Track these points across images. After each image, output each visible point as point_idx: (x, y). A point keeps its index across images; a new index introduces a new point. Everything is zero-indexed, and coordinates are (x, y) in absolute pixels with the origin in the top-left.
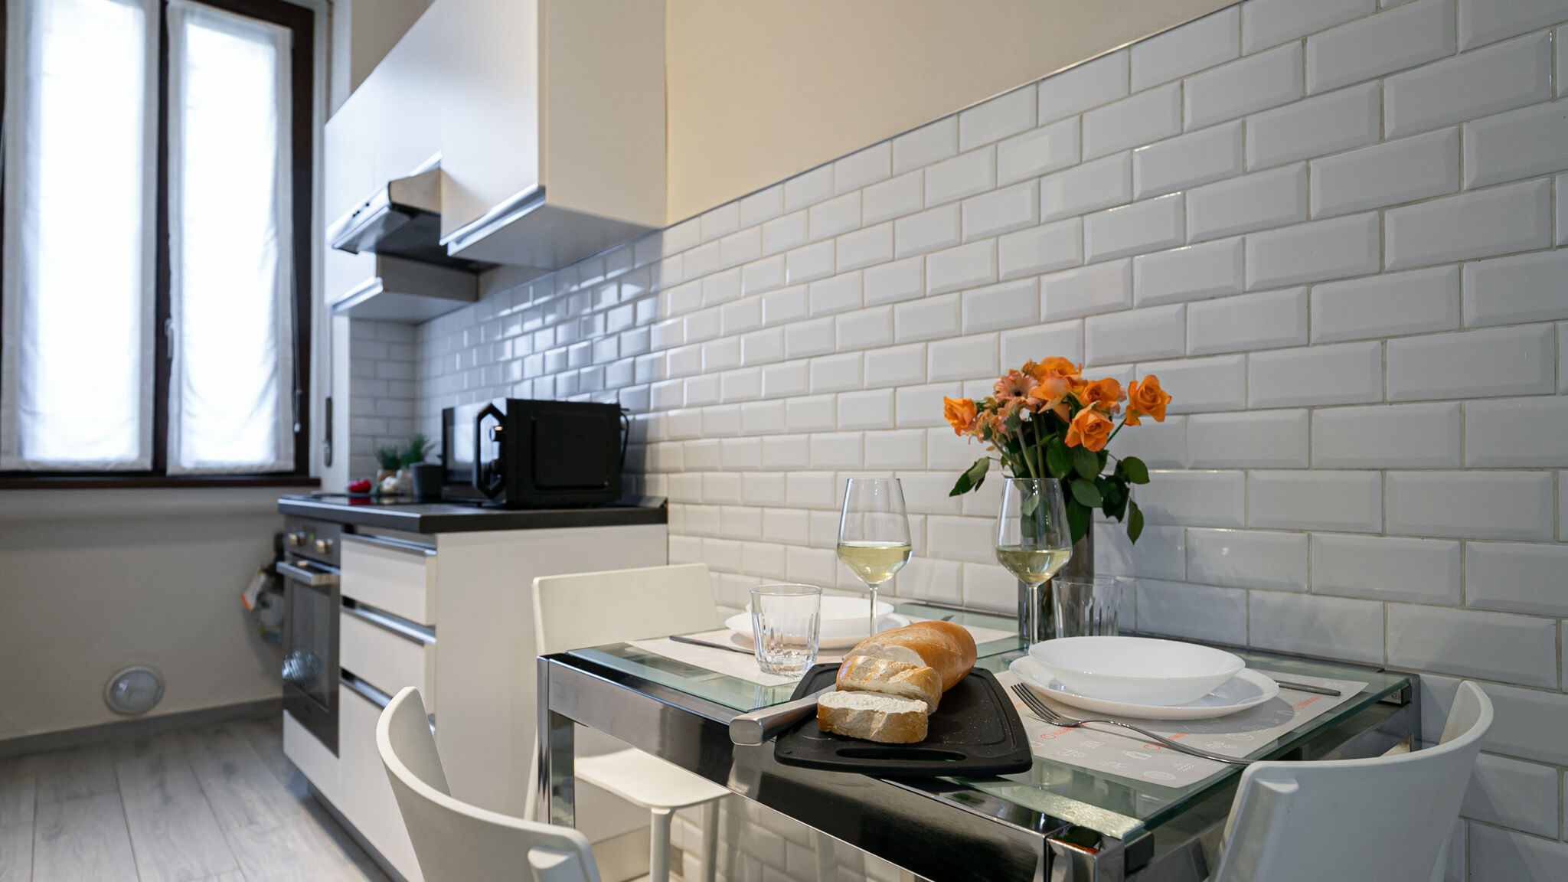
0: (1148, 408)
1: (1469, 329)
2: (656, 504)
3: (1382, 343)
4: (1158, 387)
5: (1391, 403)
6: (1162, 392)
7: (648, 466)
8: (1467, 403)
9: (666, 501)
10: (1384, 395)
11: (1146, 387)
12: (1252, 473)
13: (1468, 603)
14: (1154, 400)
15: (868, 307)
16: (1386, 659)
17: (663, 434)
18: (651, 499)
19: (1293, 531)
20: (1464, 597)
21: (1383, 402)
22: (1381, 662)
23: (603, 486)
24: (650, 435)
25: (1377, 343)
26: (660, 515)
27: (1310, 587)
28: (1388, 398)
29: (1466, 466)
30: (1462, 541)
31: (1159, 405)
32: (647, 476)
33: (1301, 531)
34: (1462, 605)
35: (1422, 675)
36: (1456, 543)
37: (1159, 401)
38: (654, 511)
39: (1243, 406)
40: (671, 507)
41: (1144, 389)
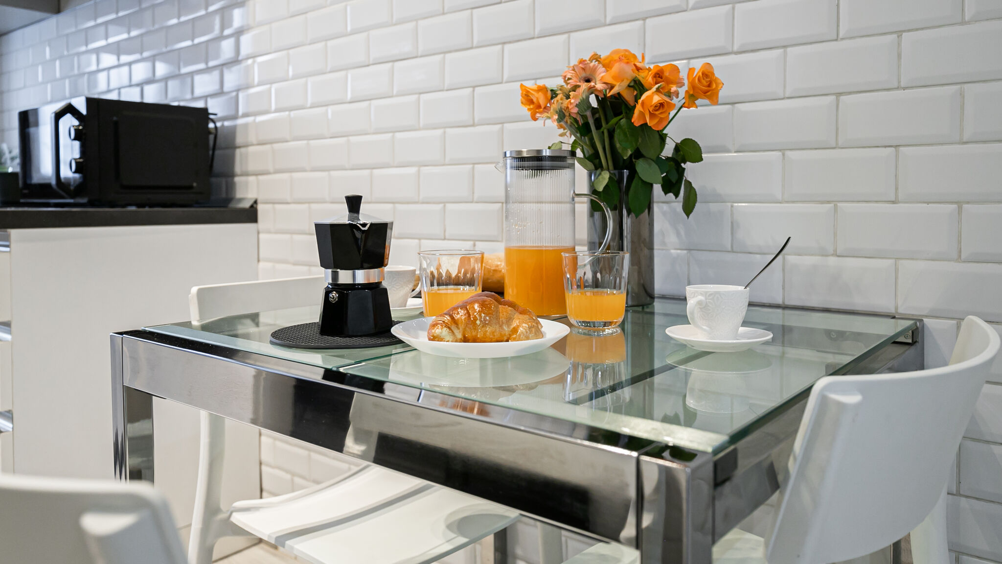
0: (705, 92)
1: (968, 23)
2: (246, 205)
3: (898, 37)
4: (713, 74)
5: (904, 89)
6: (716, 78)
7: (238, 169)
8: (966, 86)
9: (256, 202)
10: (899, 82)
11: (703, 74)
12: (788, 153)
13: (963, 257)
14: (709, 86)
15: (446, 13)
16: (896, 308)
17: (252, 138)
18: (240, 200)
19: (822, 202)
20: (960, 252)
21: (898, 88)
22: (892, 310)
23: (191, 187)
24: (239, 140)
25: (895, 36)
26: (250, 215)
27: (835, 250)
28: (903, 84)
29: (965, 140)
30: (959, 204)
31: (713, 90)
32: (237, 179)
33: (829, 202)
34: (959, 259)
35: (925, 320)
36: (955, 206)
37: (714, 86)
38: (243, 211)
39: (782, 96)
40: (260, 208)
41: (701, 75)
